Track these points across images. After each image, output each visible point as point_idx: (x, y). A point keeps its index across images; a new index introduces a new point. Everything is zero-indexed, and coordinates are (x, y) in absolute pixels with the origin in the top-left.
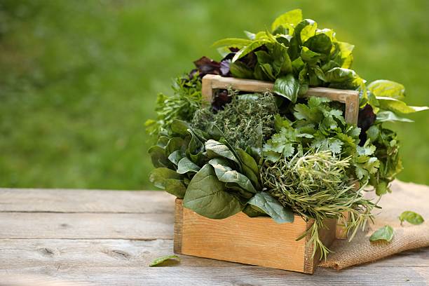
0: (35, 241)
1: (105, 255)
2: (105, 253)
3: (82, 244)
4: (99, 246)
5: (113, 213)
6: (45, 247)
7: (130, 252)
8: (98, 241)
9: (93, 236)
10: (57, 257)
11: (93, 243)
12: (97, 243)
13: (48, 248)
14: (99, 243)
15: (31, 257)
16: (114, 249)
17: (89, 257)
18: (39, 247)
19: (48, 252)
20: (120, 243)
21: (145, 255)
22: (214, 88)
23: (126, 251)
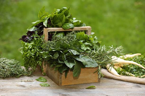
1: (17, 87)
7: (25, 85)
10: (1, 87)
11: (13, 83)
14: (15, 83)
16: (20, 84)
17: (12, 87)
20: (22, 83)
21: (31, 86)
22: (49, 32)
23: (24, 85)
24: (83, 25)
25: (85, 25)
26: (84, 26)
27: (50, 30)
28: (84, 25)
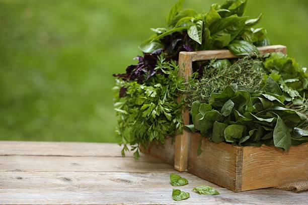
0: (55, 173)
1: (112, 182)
2: (112, 180)
3: (92, 175)
4: (106, 176)
5: (110, 157)
6: (64, 177)
7: (131, 180)
8: (104, 173)
9: (100, 170)
10: (75, 182)
11: (101, 174)
12: (103, 175)
13: (66, 177)
14: (105, 174)
15: (55, 182)
16: (118, 178)
17: (100, 182)
18: (59, 177)
19: (67, 180)
20: (122, 175)
21: (144, 182)
22: (193, 61)
23: (128, 179)
24: (264, 44)
25: (269, 43)
26: (268, 45)
27: (196, 56)
28: (266, 43)
